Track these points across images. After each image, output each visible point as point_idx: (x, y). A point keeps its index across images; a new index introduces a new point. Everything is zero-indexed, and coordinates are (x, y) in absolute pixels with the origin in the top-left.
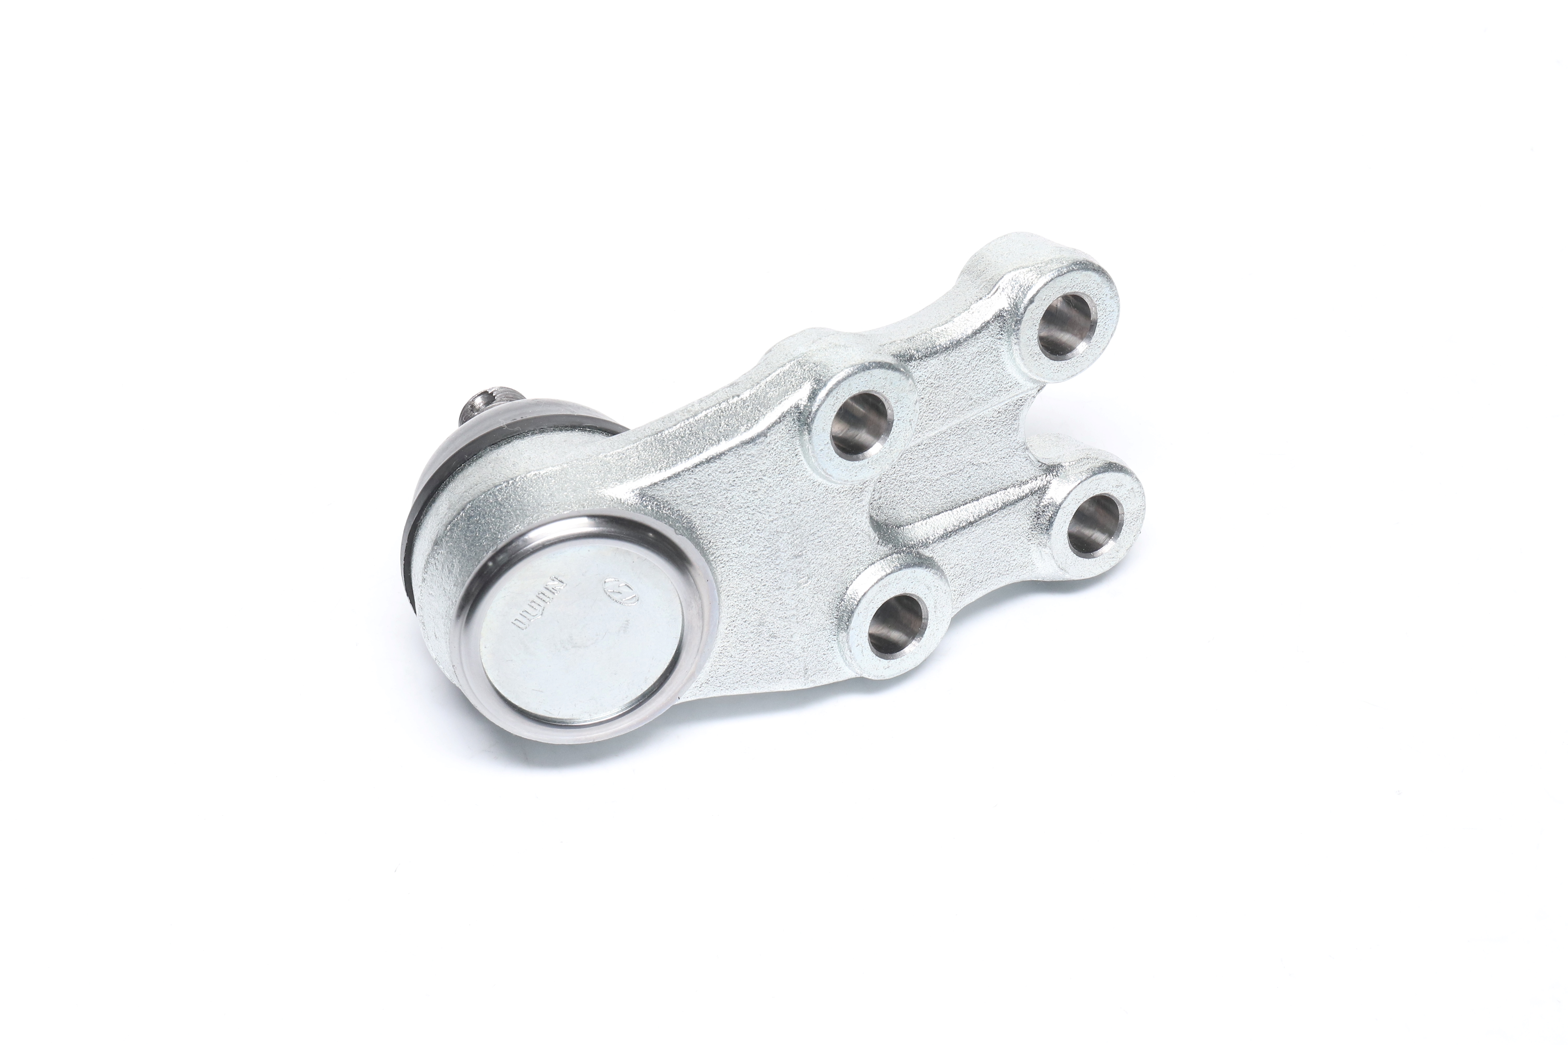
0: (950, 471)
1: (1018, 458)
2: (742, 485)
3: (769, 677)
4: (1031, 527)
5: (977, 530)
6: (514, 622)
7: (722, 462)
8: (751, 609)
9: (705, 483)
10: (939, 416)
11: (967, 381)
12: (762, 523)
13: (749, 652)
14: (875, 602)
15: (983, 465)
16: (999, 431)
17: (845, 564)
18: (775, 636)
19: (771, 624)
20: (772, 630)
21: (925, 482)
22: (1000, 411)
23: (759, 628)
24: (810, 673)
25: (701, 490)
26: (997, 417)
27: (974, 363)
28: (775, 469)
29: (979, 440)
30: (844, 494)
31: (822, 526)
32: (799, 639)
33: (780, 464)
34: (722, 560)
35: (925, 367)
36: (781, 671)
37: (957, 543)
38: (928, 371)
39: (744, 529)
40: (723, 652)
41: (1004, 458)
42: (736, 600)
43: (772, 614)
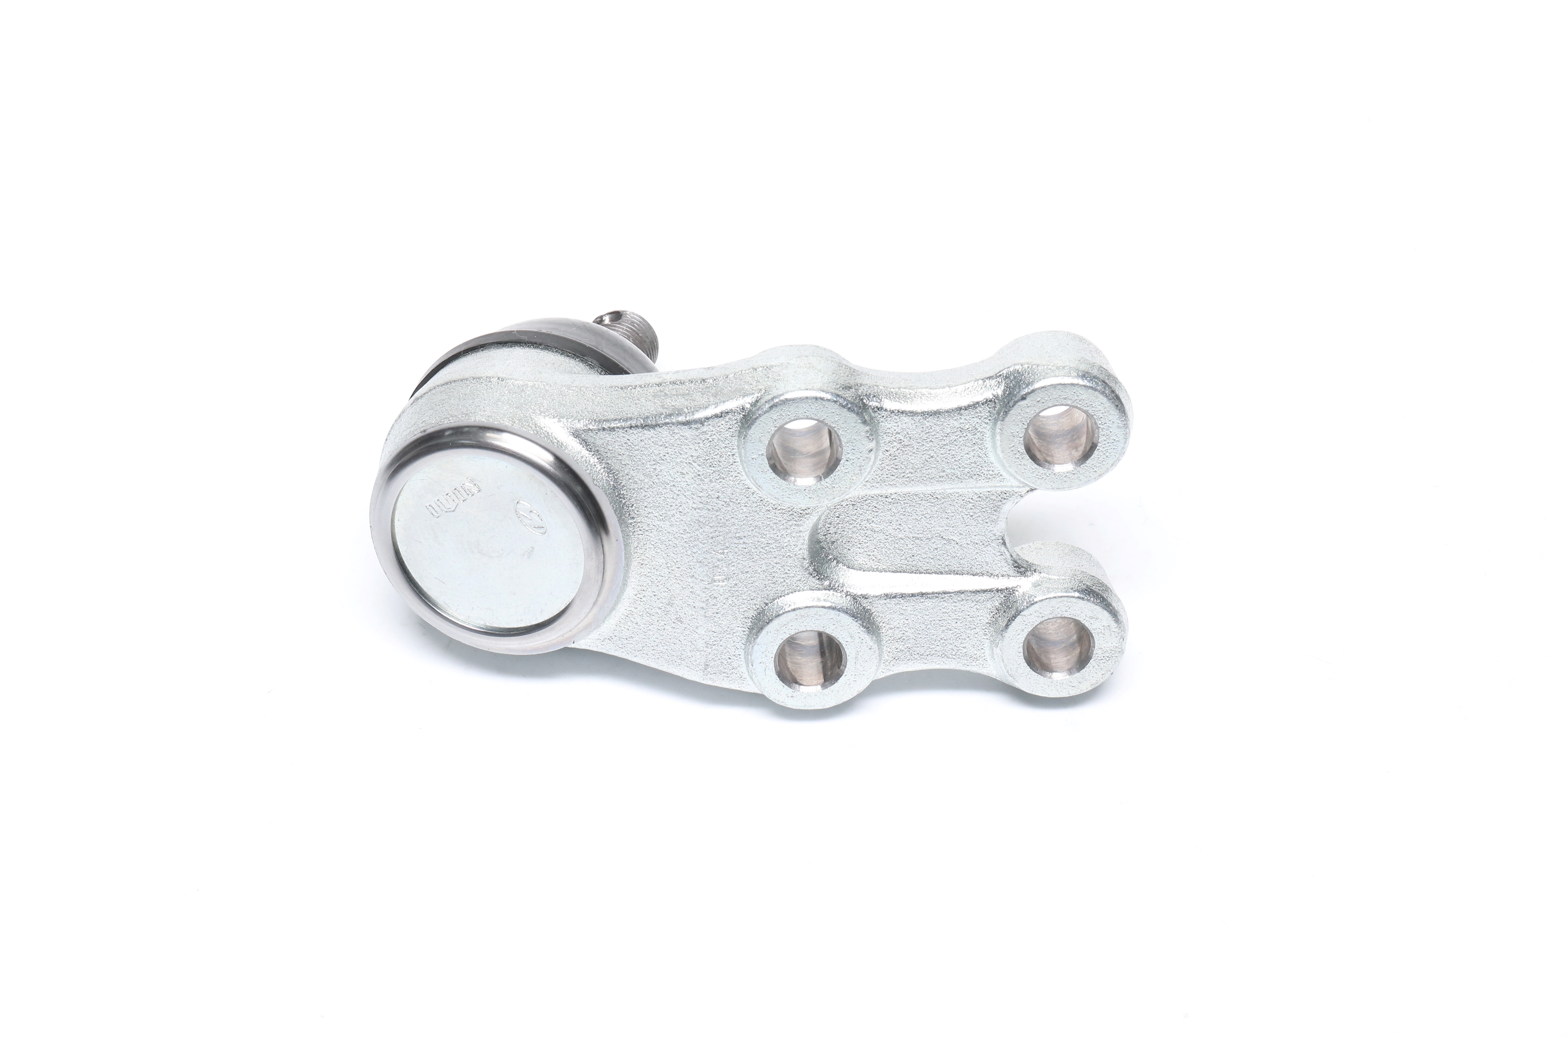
0: (917, 535)
1: (991, 549)
2: (671, 463)
3: (669, 658)
4: (990, 622)
5: (928, 603)
6: (428, 507)
7: (656, 433)
8: (662, 586)
9: (637, 447)
10: (903, 475)
11: (941, 452)
12: (685, 507)
13: (655, 626)
14: (788, 628)
15: (953, 543)
16: (976, 516)
17: (769, 580)
18: (681, 621)
19: (680, 608)
20: (679, 614)
21: (887, 536)
22: (981, 495)
23: (667, 607)
24: (710, 670)
25: (632, 452)
26: (977, 501)
27: (953, 437)
28: (707, 460)
29: (953, 516)
30: (780, 512)
31: (750, 534)
32: (704, 633)
33: (714, 457)
34: (642, 527)
35: (895, 421)
36: (682, 657)
37: (901, 607)
38: (898, 426)
39: (667, 506)
40: (629, 616)
41: (977, 544)
42: (649, 570)
43: (681, 598)
